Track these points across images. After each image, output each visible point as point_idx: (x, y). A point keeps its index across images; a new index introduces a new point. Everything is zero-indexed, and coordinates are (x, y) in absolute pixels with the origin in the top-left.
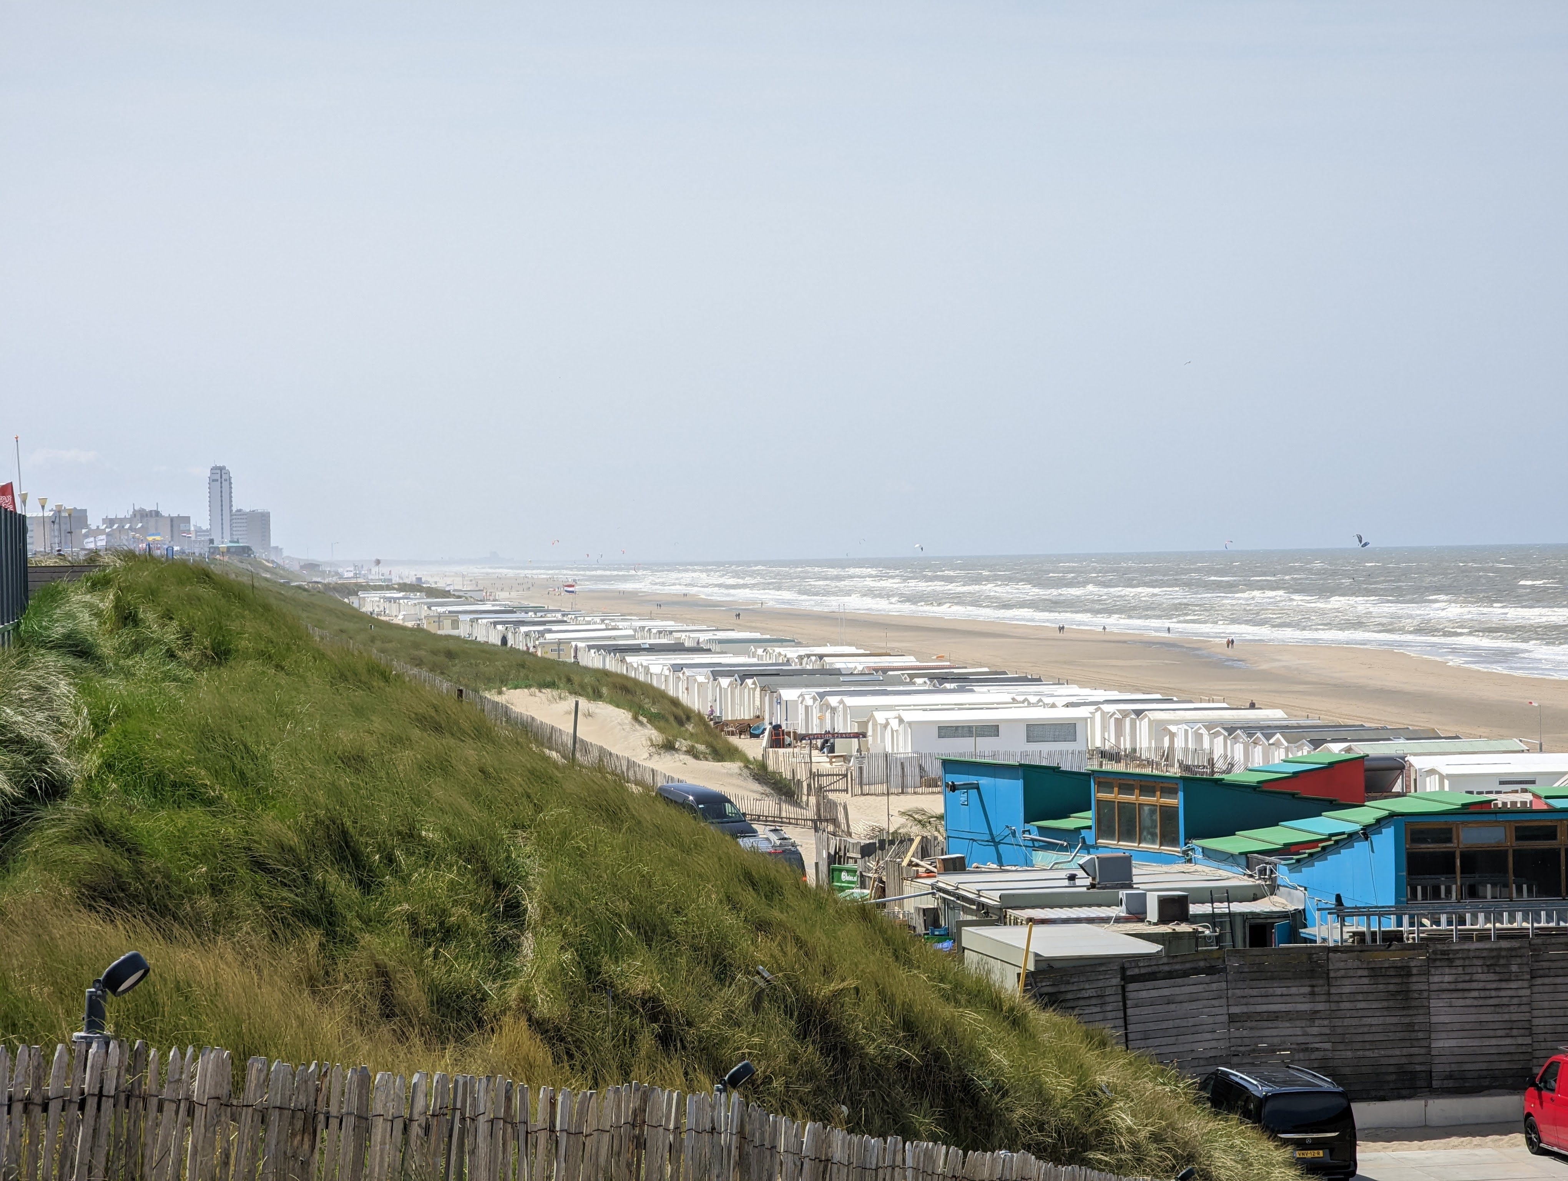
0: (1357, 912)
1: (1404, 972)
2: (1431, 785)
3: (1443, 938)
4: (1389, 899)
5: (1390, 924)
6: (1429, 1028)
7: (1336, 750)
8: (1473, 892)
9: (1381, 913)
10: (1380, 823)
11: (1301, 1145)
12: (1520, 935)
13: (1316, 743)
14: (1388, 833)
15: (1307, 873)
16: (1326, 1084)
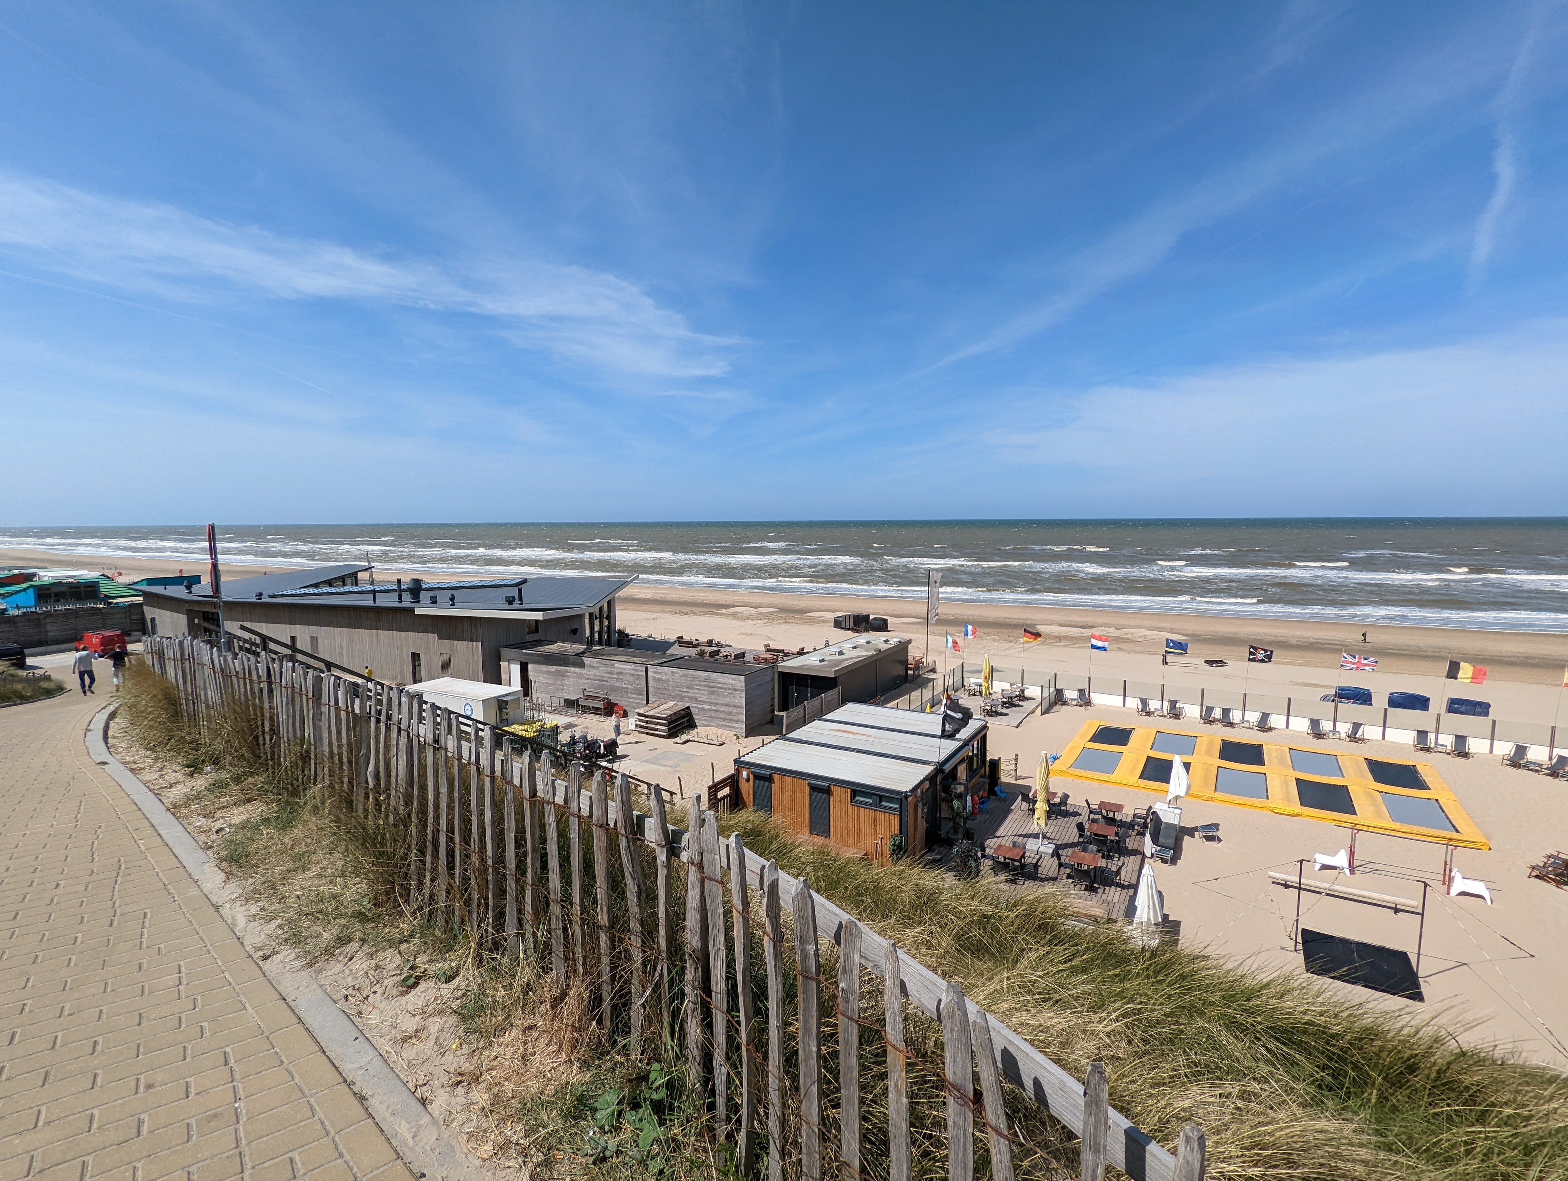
0: (23, 607)
1: (38, 619)
2: (46, 578)
3: (50, 611)
4: (33, 604)
5: (33, 609)
6: (47, 631)
7: (16, 572)
8: (58, 601)
9: (30, 607)
10: (28, 588)
11: (9, 660)
12: (72, 609)
13: (9, 571)
14: (31, 590)
15: (6, 600)
16: (15, 646)
